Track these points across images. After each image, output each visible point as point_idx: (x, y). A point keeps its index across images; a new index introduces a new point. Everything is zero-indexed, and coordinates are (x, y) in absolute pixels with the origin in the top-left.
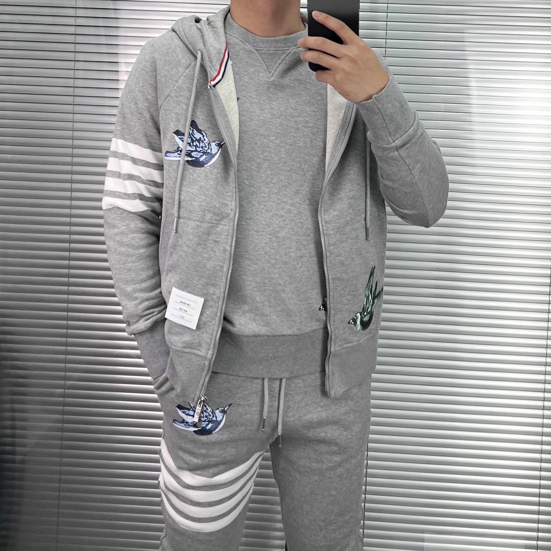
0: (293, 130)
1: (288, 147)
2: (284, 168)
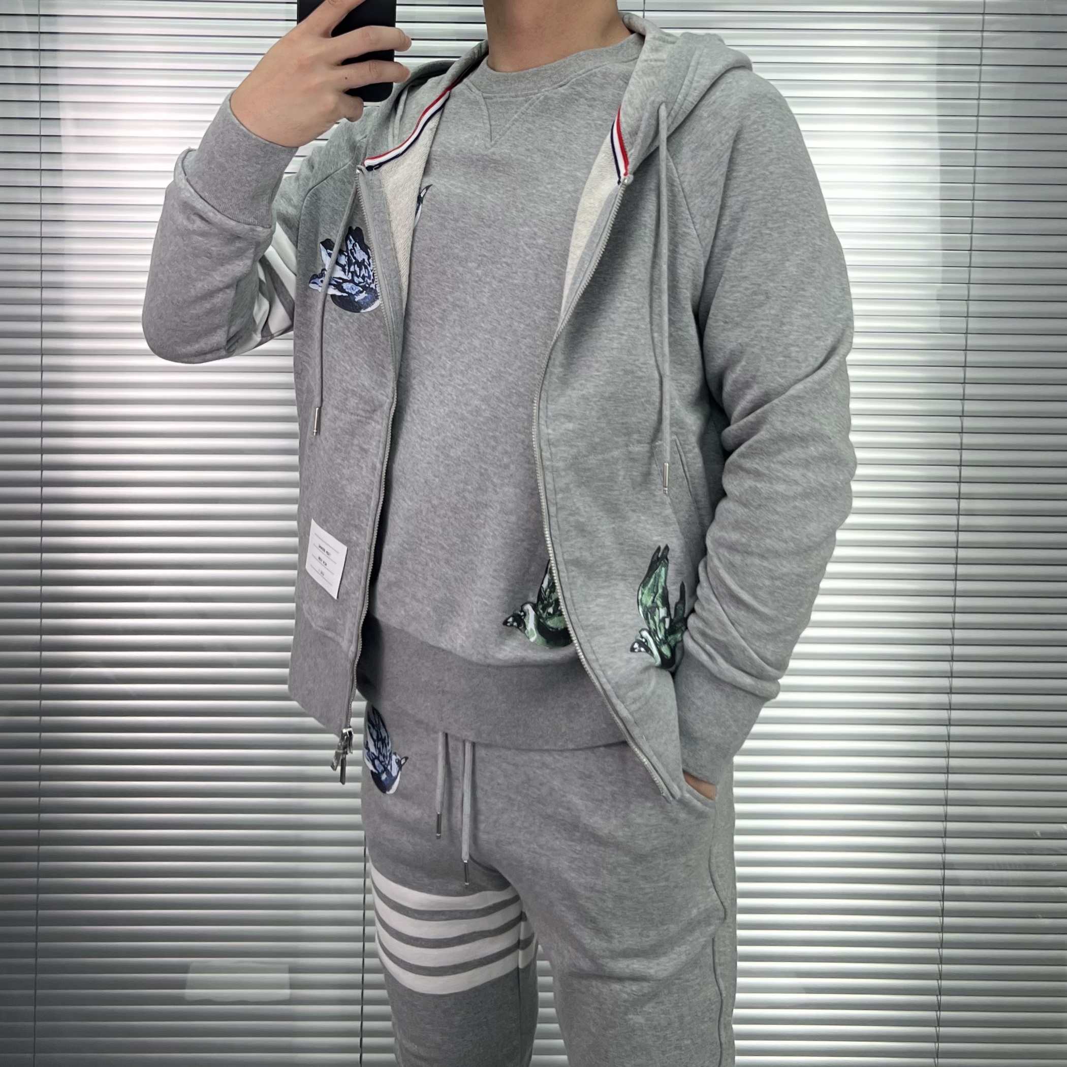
0: (509, 251)
1: (495, 284)
2: (483, 325)
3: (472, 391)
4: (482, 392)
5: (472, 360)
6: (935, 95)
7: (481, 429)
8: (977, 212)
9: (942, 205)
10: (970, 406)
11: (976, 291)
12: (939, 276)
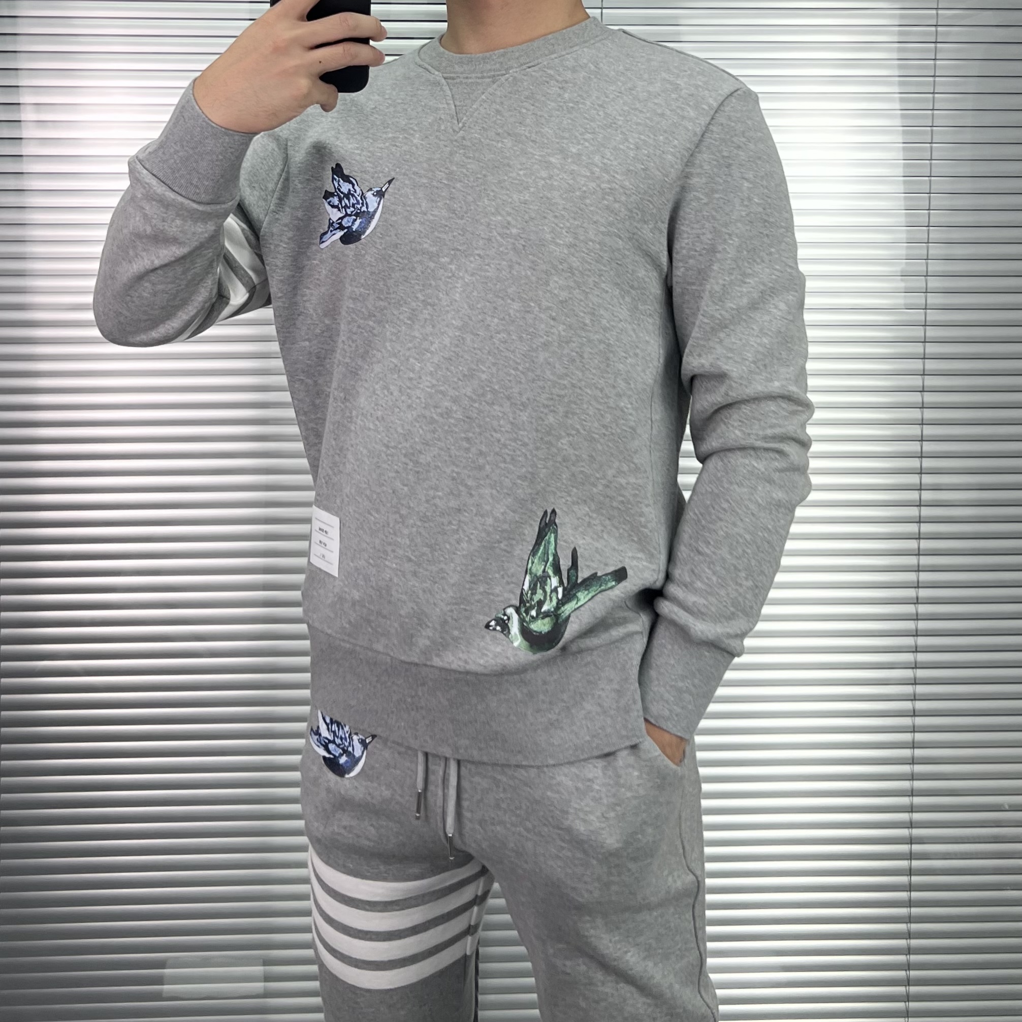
3: (441, 392)
4: (452, 393)
5: (442, 360)
6: (896, 72)
7: (452, 432)
8: (934, 188)
9: (905, 182)
10: (930, 382)
11: (934, 267)
12: (903, 252)
